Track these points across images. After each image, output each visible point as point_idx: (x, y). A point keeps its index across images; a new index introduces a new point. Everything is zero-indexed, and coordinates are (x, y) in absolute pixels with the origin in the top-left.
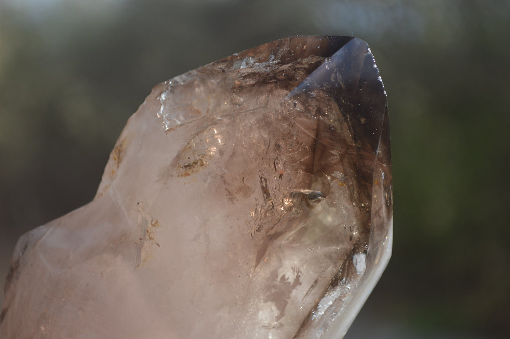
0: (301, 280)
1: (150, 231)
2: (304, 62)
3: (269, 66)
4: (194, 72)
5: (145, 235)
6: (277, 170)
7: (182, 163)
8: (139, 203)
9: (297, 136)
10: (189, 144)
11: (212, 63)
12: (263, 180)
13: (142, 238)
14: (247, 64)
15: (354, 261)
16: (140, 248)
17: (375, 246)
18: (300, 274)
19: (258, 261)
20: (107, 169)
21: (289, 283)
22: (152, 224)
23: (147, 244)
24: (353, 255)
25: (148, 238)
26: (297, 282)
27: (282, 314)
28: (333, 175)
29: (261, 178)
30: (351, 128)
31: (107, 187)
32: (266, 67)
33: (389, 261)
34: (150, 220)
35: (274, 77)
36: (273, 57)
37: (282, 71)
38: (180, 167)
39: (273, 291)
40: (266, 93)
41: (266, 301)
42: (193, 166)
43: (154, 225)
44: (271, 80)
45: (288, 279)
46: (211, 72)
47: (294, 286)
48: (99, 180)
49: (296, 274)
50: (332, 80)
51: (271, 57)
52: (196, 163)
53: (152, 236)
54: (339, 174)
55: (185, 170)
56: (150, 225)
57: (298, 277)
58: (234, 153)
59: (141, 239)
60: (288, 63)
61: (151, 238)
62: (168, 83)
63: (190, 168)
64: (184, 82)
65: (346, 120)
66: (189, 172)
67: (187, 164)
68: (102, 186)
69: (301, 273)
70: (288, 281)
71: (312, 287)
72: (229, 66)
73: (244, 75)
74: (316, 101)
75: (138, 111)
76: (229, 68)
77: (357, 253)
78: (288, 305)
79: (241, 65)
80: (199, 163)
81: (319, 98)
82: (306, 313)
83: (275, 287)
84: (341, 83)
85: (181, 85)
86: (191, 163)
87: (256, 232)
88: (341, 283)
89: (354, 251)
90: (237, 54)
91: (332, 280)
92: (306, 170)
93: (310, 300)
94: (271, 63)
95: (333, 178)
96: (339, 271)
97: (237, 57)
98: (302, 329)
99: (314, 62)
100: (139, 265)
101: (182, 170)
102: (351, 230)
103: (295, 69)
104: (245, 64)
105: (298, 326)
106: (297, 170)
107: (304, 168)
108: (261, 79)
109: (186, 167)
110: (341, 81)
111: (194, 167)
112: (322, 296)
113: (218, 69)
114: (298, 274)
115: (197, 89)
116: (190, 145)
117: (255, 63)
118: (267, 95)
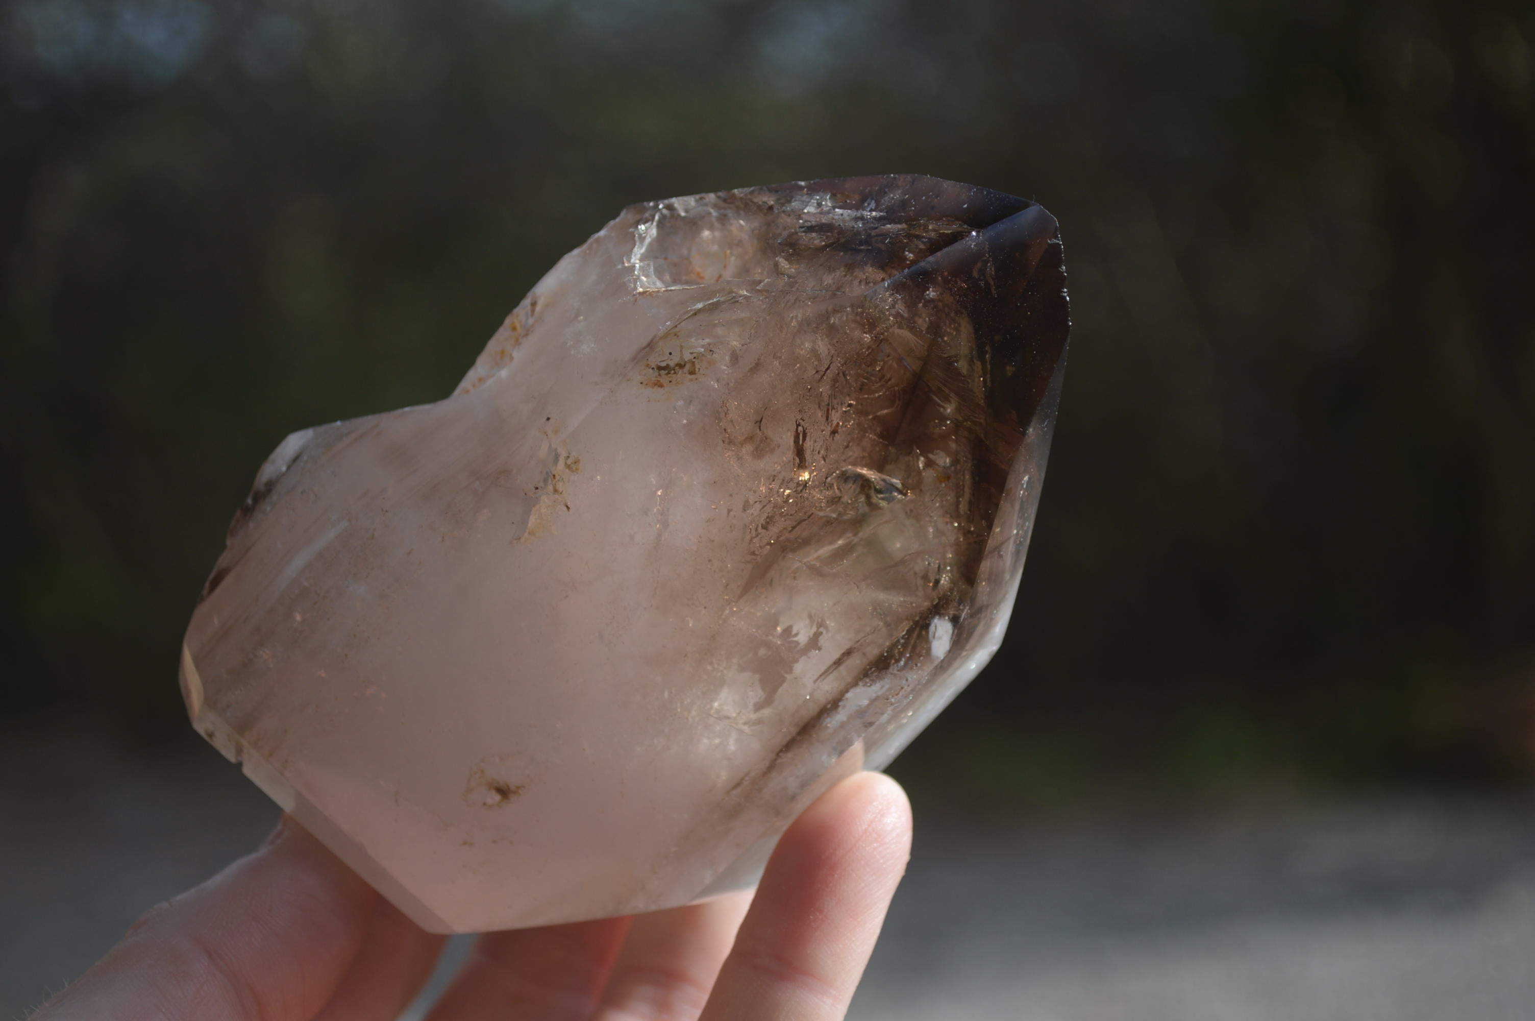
0: (822, 641)
1: (557, 477)
2: (930, 227)
3: (862, 218)
4: (711, 197)
5: (545, 481)
6: (829, 420)
7: (654, 360)
8: (548, 419)
9: (885, 363)
10: (676, 326)
11: (752, 189)
12: (800, 429)
13: (538, 486)
14: (819, 205)
15: (932, 628)
16: (529, 502)
17: (977, 613)
18: (822, 629)
19: (747, 588)
20: (493, 345)
21: (797, 643)
22: (566, 463)
23: (545, 500)
24: (933, 617)
25: (550, 488)
26: (814, 643)
27: (767, 702)
28: (931, 456)
29: (798, 425)
30: (989, 376)
31: (481, 380)
32: (856, 219)
33: (992, 656)
34: (563, 454)
35: (867, 242)
36: (873, 205)
37: (885, 235)
38: (648, 366)
39: (762, 652)
40: (842, 269)
41: (742, 669)
42: (674, 370)
43: (568, 467)
44: (861, 245)
45: (797, 635)
46: (746, 205)
47: (806, 651)
48: (470, 363)
49: (814, 629)
50: (975, 274)
51: (869, 204)
52: (681, 366)
53: (560, 487)
54: (943, 460)
55: (657, 374)
56: (561, 464)
57: (817, 635)
58: (757, 365)
59: (537, 488)
60: (899, 222)
61: (556, 491)
62: (656, 206)
63: (669, 373)
64: (687, 211)
65: (981, 356)
66: (662, 380)
67: (663, 364)
68: (472, 375)
69: (827, 628)
70: (795, 639)
71: (838, 663)
72: (782, 201)
73: (809, 224)
74: (933, 309)
75: (585, 246)
76: (783, 205)
77: (941, 615)
78: (785, 685)
79: (806, 206)
80: (688, 367)
81: (940, 304)
82: (813, 710)
83: (768, 645)
84: (992, 283)
85: (679, 215)
86: (672, 364)
87: (760, 529)
88: (893, 669)
89: (936, 610)
90: (803, 183)
91: (882, 655)
92: (881, 436)
93: (829, 687)
94: (866, 214)
95: (929, 464)
96: (898, 641)
97: (801, 188)
98: (798, 738)
99: (949, 232)
100: (519, 539)
101: (652, 374)
102: (939, 570)
103: (910, 236)
104: (815, 205)
105: (794, 730)
106: (864, 431)
107: (878, 430)
108: (842, 240)
109: (660, 368)
110: (993, 279)
111: (675, 373)
112: (855, 684)
113: (760, 203)
114: (818, 628)
115: (706, 233)
116: (677, 329)
117: (834, 208)
118: (844, 273)
